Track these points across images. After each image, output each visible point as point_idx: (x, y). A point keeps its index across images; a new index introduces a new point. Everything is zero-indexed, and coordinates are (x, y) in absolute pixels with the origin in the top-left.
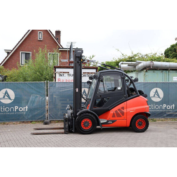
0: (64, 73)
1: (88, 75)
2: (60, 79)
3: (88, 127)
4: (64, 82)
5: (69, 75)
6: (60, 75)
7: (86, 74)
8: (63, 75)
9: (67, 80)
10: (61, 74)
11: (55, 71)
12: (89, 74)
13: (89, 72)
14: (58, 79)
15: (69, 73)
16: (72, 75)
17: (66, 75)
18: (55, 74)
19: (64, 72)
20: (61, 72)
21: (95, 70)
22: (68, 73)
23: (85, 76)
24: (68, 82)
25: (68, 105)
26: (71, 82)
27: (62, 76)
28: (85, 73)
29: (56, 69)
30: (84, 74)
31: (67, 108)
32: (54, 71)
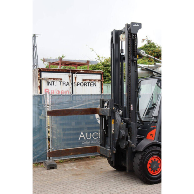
0: (54, 81)
1: (90, 84)
2: (48, 90)
3: (157, 171)
4: (55, 94)
5: (62, 83)
6: (49, 84)
7: (87, 82)
8: (52, 83)
9: (59, 91)
10: (49, 82)
11: (41, 76)
12: (90, 82)
13: (91, 79)
14: (46, 90)
15: (63, 81)
16: (66, 84)
17: (57, 83)
18: (41, 81)
19: (54, 79)
20: (50, 78)
21: (100, 75)
22: (61, 79)
23: (86, 84)
24: (60, 94)
25: (82, 133)
26: (65, 94)
27: (51, 85)
28: (86, 80)
29: (42, 73)
30: (84, 82)
31: (80, 137)
32: (39, 76)
